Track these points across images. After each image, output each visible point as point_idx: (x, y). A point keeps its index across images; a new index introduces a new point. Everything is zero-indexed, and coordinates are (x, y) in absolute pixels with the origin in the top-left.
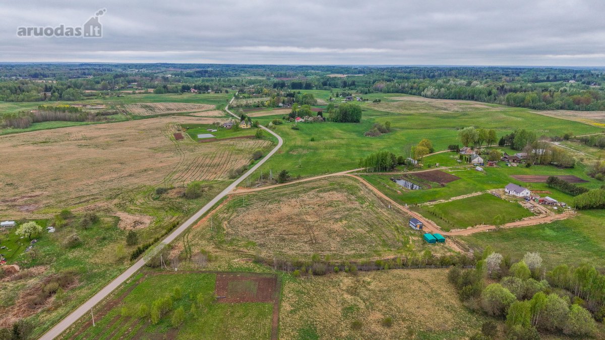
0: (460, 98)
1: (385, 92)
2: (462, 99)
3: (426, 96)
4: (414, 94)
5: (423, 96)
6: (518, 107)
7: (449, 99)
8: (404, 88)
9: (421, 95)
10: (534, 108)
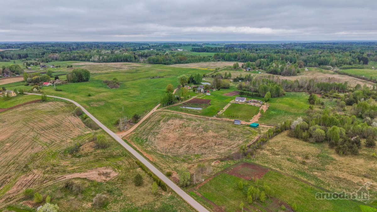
0: (118, 61)
1: (61, 60)
2: (120, 62)
3: (94, 61)
4: (84, 61)
5: (92, 61)
6: (156, 64)
7: (111, 62)
8: (74, 57)
9: (90, 61)
10: (165, 64)
